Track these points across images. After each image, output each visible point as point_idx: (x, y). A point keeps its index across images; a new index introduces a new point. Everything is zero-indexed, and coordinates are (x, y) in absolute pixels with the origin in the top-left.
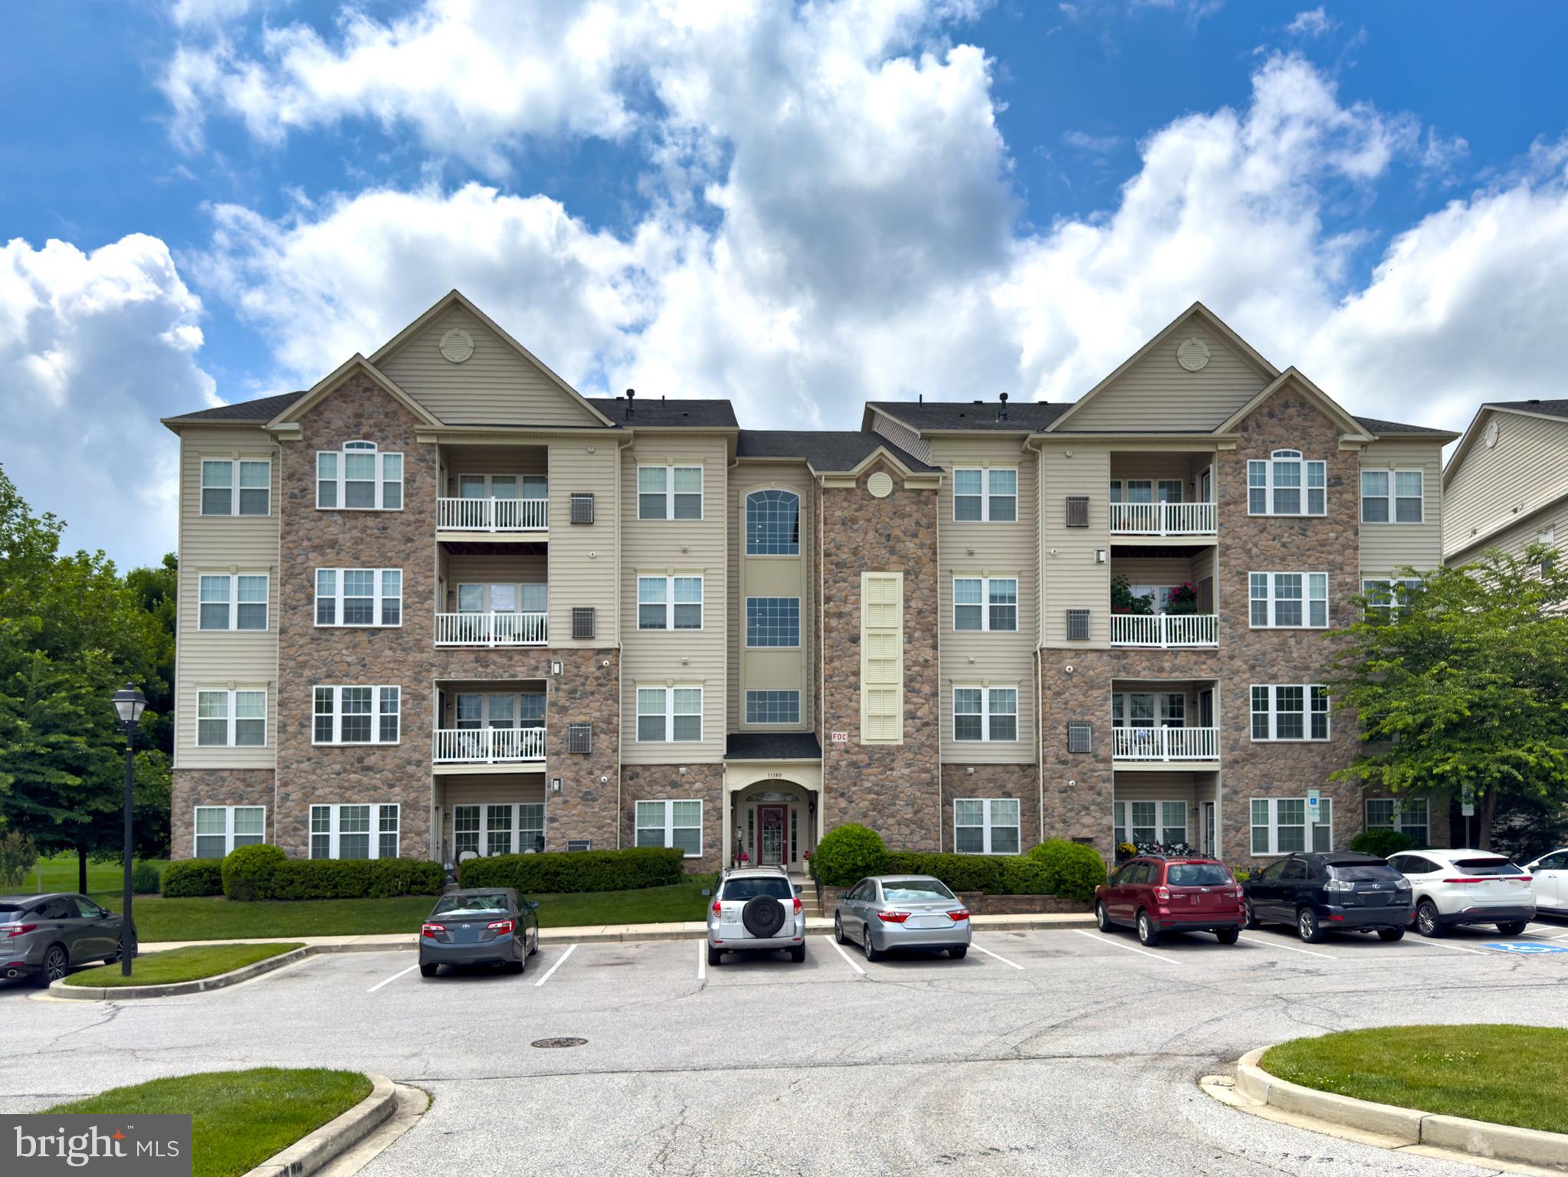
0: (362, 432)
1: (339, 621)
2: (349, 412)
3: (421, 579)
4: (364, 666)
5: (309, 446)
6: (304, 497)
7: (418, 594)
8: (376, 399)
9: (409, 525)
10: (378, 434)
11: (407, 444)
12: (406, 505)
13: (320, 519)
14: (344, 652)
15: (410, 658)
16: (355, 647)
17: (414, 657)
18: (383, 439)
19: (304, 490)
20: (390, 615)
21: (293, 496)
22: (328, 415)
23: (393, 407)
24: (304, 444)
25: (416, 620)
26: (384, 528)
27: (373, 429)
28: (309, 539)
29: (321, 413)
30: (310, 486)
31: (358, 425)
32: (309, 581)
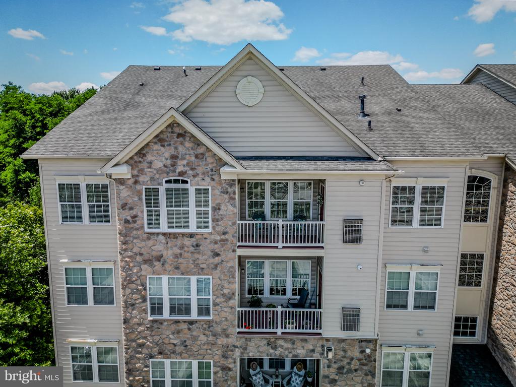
0: (178, 171)
1: (166, 314)
2: (167, 155)
3: (226, 284)
4: (186, 346)
5: (136, 182)
6: (135, 222)
7: (224, 295)
8: (188, 144)
9: (216, 243)
10: (191, 172)
11: (213, 180)
12: (214, 228)
13: (149, 239)
14: (171, 336)
15: (219, 342)
16: (178, 332)
17: (222, 341)
18: (194, 176)
19: (135, 217)
20: (204, 310)
21: (127, 222)
22: (149, 158)
23: (201, 150)
24: (133, 180)
25: (223, 314)
26: (197, 246)
27: (187, 168)
28: (141, 254)
29: (144, 155)
30: (139, 214)
31: (174, 165)
32: (143, 285)
